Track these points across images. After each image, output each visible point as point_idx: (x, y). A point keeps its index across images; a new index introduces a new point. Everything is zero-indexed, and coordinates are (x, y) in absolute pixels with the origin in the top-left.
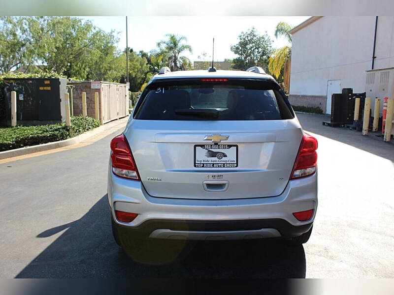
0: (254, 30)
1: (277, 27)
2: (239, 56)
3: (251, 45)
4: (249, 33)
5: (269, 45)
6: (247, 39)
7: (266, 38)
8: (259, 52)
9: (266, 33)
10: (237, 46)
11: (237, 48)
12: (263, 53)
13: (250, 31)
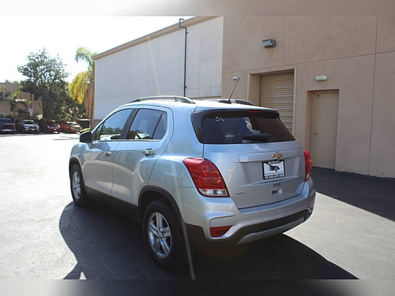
0: (45, 52)
1: (77, 52)
2: (29, 78)
3: (42, 67)
4: (40, 54)
5: (61, 69)
6: (37, 60)
7: (58, 62)
8: (51, 76)
9: (58, 57)
10: (26, 67)
11: (26, 69)
12: (56, 76)
13: (41, 52)
